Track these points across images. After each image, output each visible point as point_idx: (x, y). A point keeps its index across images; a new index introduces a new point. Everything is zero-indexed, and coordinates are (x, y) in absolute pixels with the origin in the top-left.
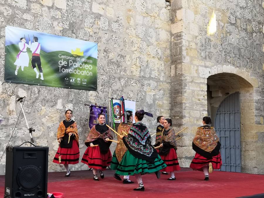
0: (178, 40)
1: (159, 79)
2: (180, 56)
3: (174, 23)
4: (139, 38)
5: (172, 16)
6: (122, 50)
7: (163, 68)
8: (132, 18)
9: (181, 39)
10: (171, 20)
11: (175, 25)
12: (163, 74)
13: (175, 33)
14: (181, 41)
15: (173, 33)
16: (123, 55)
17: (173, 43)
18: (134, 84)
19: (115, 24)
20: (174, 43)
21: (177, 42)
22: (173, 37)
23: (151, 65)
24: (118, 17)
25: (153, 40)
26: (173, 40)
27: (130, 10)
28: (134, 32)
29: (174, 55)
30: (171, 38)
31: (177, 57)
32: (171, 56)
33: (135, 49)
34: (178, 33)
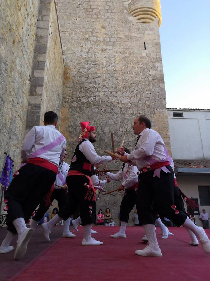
0: (36, 110)
1: (19, 138)
2: (36, 123)
3: (33, 96)
4: (14, 92)
5: (31, 90)
6: (4, 94)
7: (21, 128)
8: (13, 71)
9: (40, 109)
10: (30, 92)
11: (33, 97)
12: (21, 134)
13: (33, 103)
14: (39, 111)
15: (31, 103)
16: (3, 99)
17: (29, 111)
18: (5, 134)
19: (4, 65)
20: (31, 112)
21: (34, 111)
22: (30, 106)
23: (17, 121)
24: (7, 61)
25: (20, 100)
26: (30, 108)
27: (13, 63)
28: (12, 84)
29: (30, 122)
30: (28, 106)
31: (33, 123)
32: (27, 121)
33: (11, 100)
34: (37, 104)
